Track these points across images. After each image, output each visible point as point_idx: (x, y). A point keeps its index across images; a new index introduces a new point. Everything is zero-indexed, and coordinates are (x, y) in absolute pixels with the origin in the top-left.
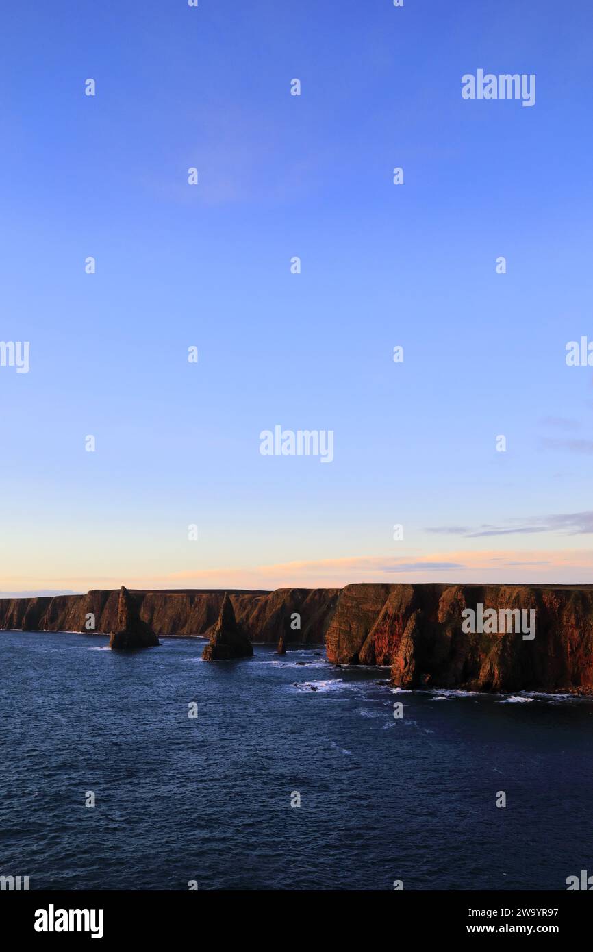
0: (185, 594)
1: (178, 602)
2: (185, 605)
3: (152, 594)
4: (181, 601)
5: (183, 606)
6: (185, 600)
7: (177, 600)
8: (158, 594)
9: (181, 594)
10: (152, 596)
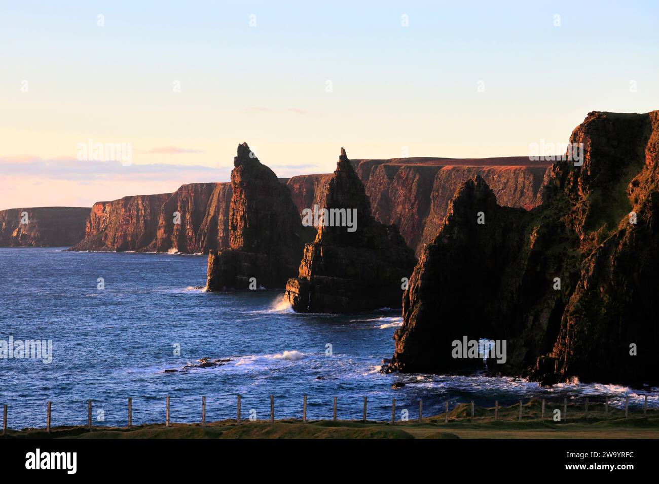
0: (524, 167)
1: (506, 184)
2: (522, 193)
3: (450, 167)
4: (511, 183)
5: (518, 195)
6: (520, 180)
7: (503, 180)
8: (466, 167)
9: (514, 167)
10: (449, 173)
